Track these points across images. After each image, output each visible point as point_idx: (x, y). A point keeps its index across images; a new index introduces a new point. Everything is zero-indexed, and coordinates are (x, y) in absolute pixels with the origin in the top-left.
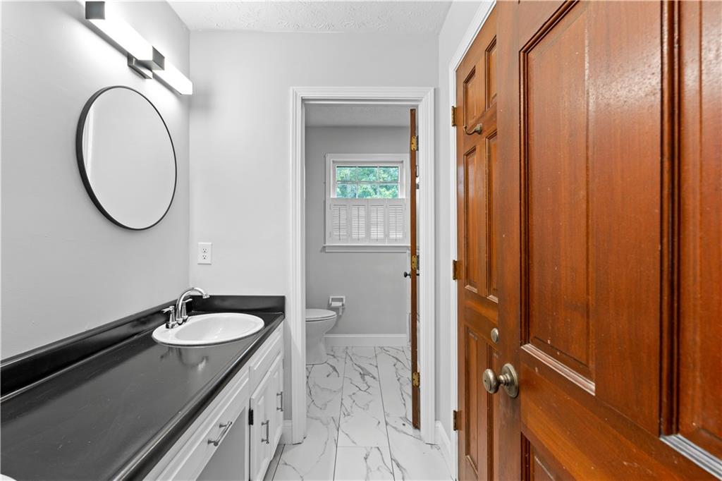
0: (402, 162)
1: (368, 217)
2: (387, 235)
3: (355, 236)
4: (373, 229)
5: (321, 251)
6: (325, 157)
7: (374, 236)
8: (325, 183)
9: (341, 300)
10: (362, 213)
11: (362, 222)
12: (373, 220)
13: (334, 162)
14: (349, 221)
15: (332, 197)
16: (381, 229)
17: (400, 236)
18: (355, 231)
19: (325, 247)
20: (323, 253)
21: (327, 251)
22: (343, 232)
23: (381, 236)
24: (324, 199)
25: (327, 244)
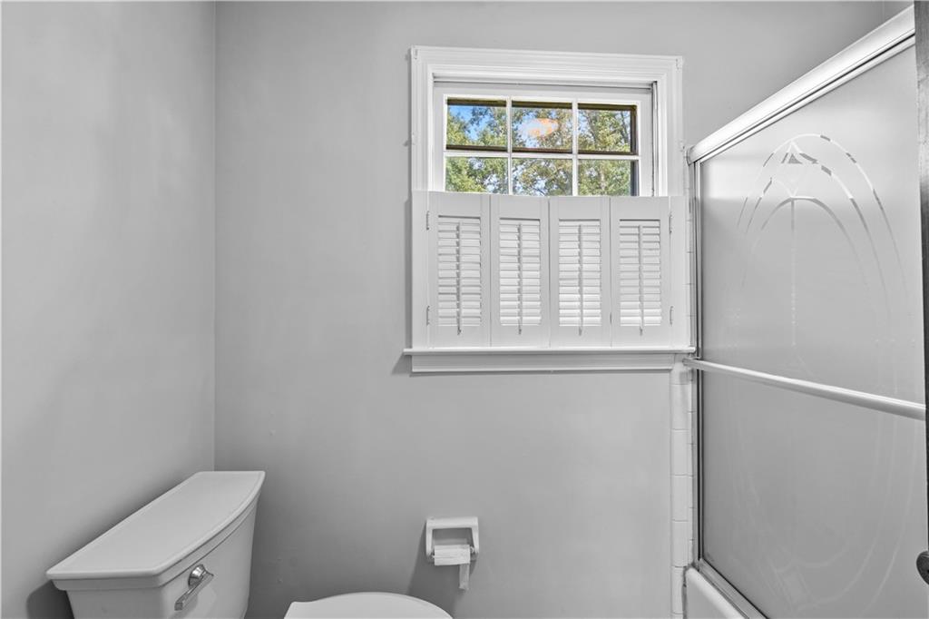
0: (651, 88)
1: (549, 258)
2: (611, 317)
3: (508, 319)
4: (568, 296)
5: (396, 370)
6: (409, 58)
7: (569, 317)
8: (409, 143)
9: (464, 535)
10: (531, 243)
11: (532, 275)
12: (568, 267)
13: (438, 81)
14: (488, 266)
15: (430, 189)
16: (592, 295)
17: (653, 318)
18: (507, 303)
19: (408, 357)
20: (406, 377)
21: (414, 370)
22: (470, 307)
23: (593, 318)
24: (406, 198)
25: (416, 348)
